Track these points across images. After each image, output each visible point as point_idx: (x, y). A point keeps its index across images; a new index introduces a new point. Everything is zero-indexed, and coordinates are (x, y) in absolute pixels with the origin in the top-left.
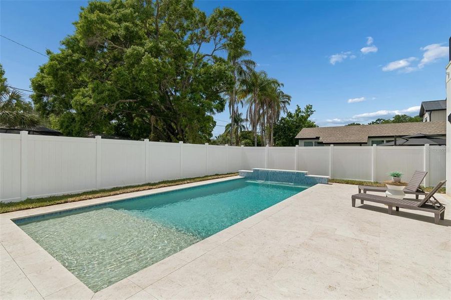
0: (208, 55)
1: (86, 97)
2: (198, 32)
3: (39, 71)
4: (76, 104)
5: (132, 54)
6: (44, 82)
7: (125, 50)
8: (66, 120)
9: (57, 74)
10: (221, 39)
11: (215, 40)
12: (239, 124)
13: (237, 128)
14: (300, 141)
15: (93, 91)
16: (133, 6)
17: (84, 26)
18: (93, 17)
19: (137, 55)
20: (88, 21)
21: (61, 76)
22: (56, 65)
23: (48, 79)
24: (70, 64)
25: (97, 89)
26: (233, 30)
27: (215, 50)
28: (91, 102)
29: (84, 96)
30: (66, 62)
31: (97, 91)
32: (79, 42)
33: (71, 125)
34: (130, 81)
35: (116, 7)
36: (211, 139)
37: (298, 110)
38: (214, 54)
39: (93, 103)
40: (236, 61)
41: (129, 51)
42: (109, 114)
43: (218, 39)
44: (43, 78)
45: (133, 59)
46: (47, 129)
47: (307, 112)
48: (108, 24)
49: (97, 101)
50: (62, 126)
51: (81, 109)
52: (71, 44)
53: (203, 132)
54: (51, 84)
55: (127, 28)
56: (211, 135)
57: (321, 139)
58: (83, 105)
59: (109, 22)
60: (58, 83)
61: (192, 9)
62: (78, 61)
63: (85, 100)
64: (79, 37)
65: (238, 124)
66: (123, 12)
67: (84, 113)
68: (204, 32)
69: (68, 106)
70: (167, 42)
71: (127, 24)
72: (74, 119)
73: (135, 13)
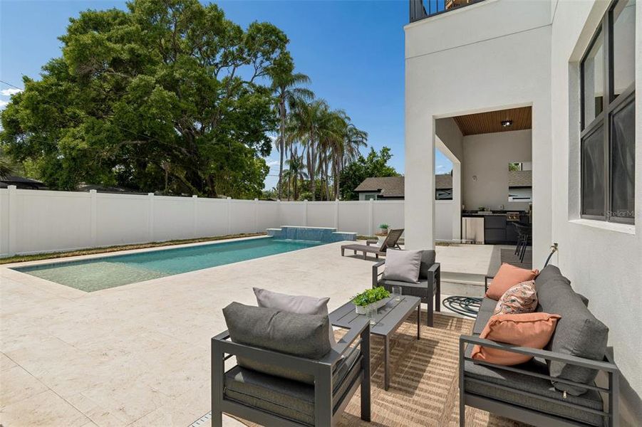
0: (247, 83)
1: (77, 139)
2: (234, 49)
3: (11, 102)
4: (64, 148)
5: (138, 86)
6: (19, 116)
7: (130, 79)
8: (50, 166)
9: (37, 109)
10: (262, 62)
11: (254, 62)
12: (299, 171)
13: (296, 177)
14: (360, 194)
15: (87, 132)
16: (140, 22)
17: (74, 50)
18: (86, 39)
19: (145, 86)
20: (80, 45)
21: (43, 111)
22: (37, 96)
23: (24, 113)
24: (54, 95)
25: (93, 129)
26: (278, 51)
27: (255, 76)
28: (84, 145)
29: (74, 137)
30: (50, 93)
31: (91, 132)
32: (67, 67)
33: (56, 173)
34: (136, 119)
35: (117, 21)
36: (263, 190)
37: (373, 154)
38: (253, 82)
39: (86, 146)
40: (286, 90)
41: (135, 81)
42: (109, 159)
43: (258, 61)
44: (17, 112)
45: (140, 92)
46: (21, 178)
47: (383, 156)
48: (107, 47)
49: (92, 144)
50: (43, 174)
51: (70, 154)
52: (56, 70)
53: (250, 181)
54: (29, 119)
55: (132, 51)
56: (263, 186)
57: (382, 191)
58: (73, 149)
59: (108, 44)
60: (40, 119)
61: (221, 25)
62: (66, 92)
63: (75, 142)
64: (68, 62)
65: (296, 171)
66: (126, 29)
67: (74, 159)
68: (241, 51)
69: (51, 149)
70: (183, 70)
71: (133, 45)
72: (60, 166)
73: (143, 30)
